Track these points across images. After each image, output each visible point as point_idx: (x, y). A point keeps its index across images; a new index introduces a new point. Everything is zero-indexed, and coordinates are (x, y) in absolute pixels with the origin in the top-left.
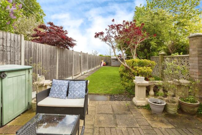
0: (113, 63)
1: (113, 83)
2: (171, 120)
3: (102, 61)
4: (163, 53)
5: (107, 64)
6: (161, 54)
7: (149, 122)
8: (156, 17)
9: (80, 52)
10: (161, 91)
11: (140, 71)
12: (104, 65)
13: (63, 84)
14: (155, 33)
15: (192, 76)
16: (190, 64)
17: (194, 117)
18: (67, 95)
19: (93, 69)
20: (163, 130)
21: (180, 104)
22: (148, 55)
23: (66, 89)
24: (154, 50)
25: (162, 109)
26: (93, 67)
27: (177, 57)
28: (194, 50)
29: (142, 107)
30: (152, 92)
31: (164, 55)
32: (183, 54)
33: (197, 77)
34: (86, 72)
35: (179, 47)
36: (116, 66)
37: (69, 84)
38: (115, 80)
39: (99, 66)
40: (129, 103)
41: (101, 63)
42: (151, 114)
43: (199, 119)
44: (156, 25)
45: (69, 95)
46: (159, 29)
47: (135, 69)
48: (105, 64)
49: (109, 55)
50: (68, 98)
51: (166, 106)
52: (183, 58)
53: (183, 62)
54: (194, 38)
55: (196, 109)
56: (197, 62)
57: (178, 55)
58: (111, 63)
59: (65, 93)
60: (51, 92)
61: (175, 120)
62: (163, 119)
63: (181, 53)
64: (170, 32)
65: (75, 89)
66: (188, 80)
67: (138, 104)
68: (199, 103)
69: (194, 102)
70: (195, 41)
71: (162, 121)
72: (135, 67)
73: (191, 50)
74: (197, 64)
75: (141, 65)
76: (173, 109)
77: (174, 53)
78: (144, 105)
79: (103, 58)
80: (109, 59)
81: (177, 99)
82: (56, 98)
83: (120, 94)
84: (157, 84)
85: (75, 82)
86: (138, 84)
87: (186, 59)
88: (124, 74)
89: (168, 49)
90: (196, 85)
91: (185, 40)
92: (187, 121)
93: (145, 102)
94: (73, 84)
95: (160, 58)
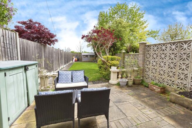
0: (84, 59)
1: (90, 74)
2: (130, 88)
3: (74, 57)
4: (124, 51)
5: (78, 60)
6: (123, 53)
7: (120, 90)
8: (120, 25)
9: (58, 49)
10: (125, 75)
11: (112, 63)
12: (75, 61)
13: (69, 74)
14: (119, 37)
15: (139, 65)
16: (139, 59)
17: (140, 86)
18: (72, 81)
19: (67, 64)
20: (127, 92)
21: (134, 80)
22: (114, 52)
23: (71, 77)
24: (118, 49)
25: (126, 83)
26: (67, 62)
27: (132, 55)
28: (141, 51)
29: (115, 85)
30: (120, 76)
31: (125, 53)
32: (135, 53)
33: (142, 65)
34: (62, 67)
35: (133, 48)
36: (86, 62)
37: (72, 73)
38: (91, 72)
39: (72, 62)
40: (107, 83)
41: (73, 59)
42: (121, 87)
43: (142, 86)
44: (119, 31)
45: (73, 80)
46: (122, 34)
47: (109, 63)
48: (77, 59)
49: (80, 52)
50: (73, 83)
51: (127, 82)
52: (135, 55)
53: (135, 57)
54: (141, 44)
55: (141, 81)
56: (142, 57)
57: (133, 53)
58: (81, 59)
59: (71, 79)
60: (60, 79)
61: (132, 88)
62: (127, 88)
63: (135, 52)
64: (129, 38)
65: (78, 76)
66: (137, 67)
67: (113, 83)
68: (142, 78)
69: (140, 78)
70: (142, 46)
71: (126, 89)
72: (109, 61)
73: (139, 51)
74: (142, 59)
75: (112, 60)
76: (131, 83)
77: (130, 52)
78: (116, 83)
79: (74, 54)
80: (80, 55)
81: (133, 78)
82: (64, 83)
83: (99, 80)
84: (123, 71)
85: (77, 71)
86: (114, 71)
87: (137, 56)
88: (103, 66)
89: (127, 49)
90: (141, 70)
91: (137, 44)
92: (137, 87)
93: (116, 82)
94: (76, 73)
95: (122, 55)
